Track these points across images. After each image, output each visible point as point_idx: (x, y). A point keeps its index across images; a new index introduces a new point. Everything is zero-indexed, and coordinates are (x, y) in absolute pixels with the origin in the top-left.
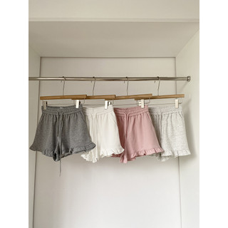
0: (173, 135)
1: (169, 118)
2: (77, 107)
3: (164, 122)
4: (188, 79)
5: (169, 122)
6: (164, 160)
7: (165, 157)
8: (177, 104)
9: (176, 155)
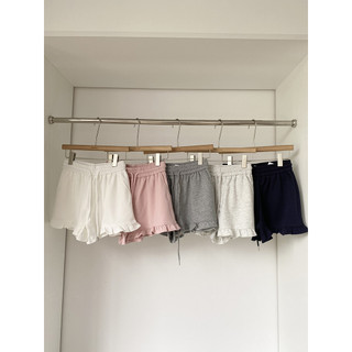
0: (235, 207)
1: (232, 182)
2: (200, 163)
3: (224, 187)
4: (293, 124)
5: (232, 188)
6: (221, 242)
7: (223, 238)
8: (244, 161)
9: (238, 235)
